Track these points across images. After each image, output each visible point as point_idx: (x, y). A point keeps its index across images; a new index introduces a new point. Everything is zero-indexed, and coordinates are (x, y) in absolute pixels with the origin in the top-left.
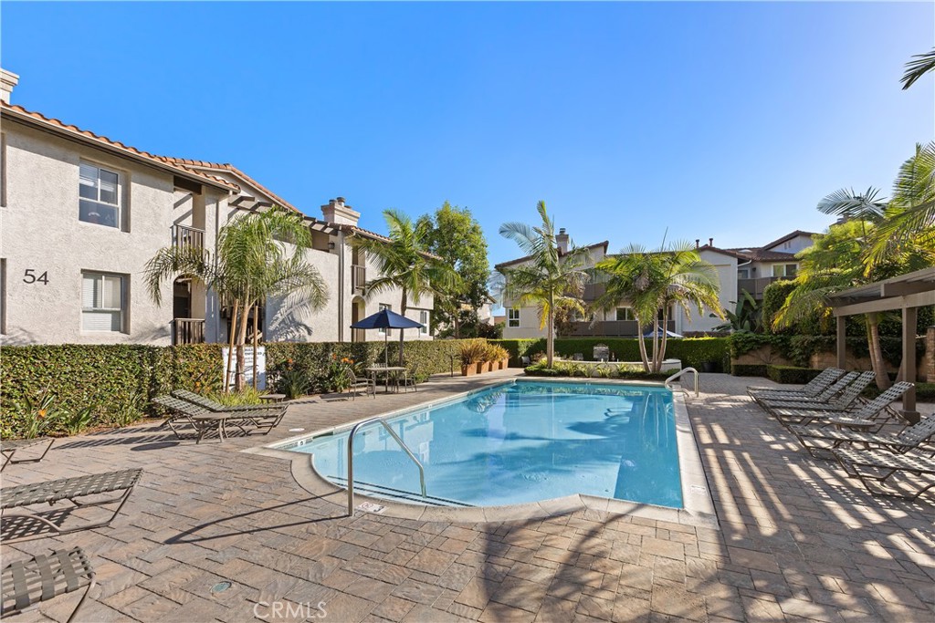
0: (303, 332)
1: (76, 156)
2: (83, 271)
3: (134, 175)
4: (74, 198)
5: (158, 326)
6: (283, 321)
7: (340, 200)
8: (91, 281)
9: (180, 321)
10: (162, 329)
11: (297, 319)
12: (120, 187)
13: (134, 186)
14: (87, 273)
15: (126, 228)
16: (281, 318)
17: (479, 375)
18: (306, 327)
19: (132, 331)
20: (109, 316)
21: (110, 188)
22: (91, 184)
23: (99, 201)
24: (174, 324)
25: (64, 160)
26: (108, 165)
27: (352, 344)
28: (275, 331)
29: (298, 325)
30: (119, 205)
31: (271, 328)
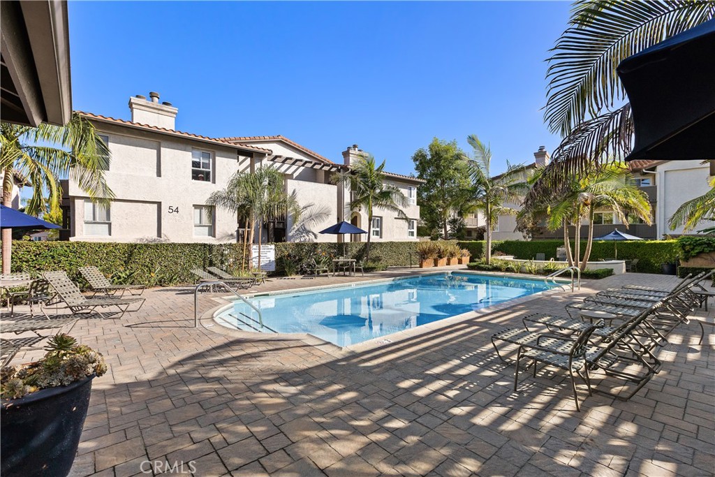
0: (312, 237)
1: (190, 148)
2: (194, 205)
3: (217, 153)
4: (190, 168)
5: (230, 233)
6: (298, 229)
7: (355, 146)
8: (199, 210)
9: (241, 230)
10: (232, 235)
11: (308, 228)
12: (211, 160)
13: (217, 158)
14: (196, 206)
15: (214, 182)
16: (296, 229)
17: (436, 268)
18: (314, 234)
19: (217, 235)
20: (207, 228)
21: (207, 162)
22: (198, 160)
23: (201, 169)
24: (238, 231)
25: (185, 150)
26: (205, 150)
27: (338, 243)
28: (293, 236)
29: (308, 232)
30: (211, 170)
31: (290, 234)
